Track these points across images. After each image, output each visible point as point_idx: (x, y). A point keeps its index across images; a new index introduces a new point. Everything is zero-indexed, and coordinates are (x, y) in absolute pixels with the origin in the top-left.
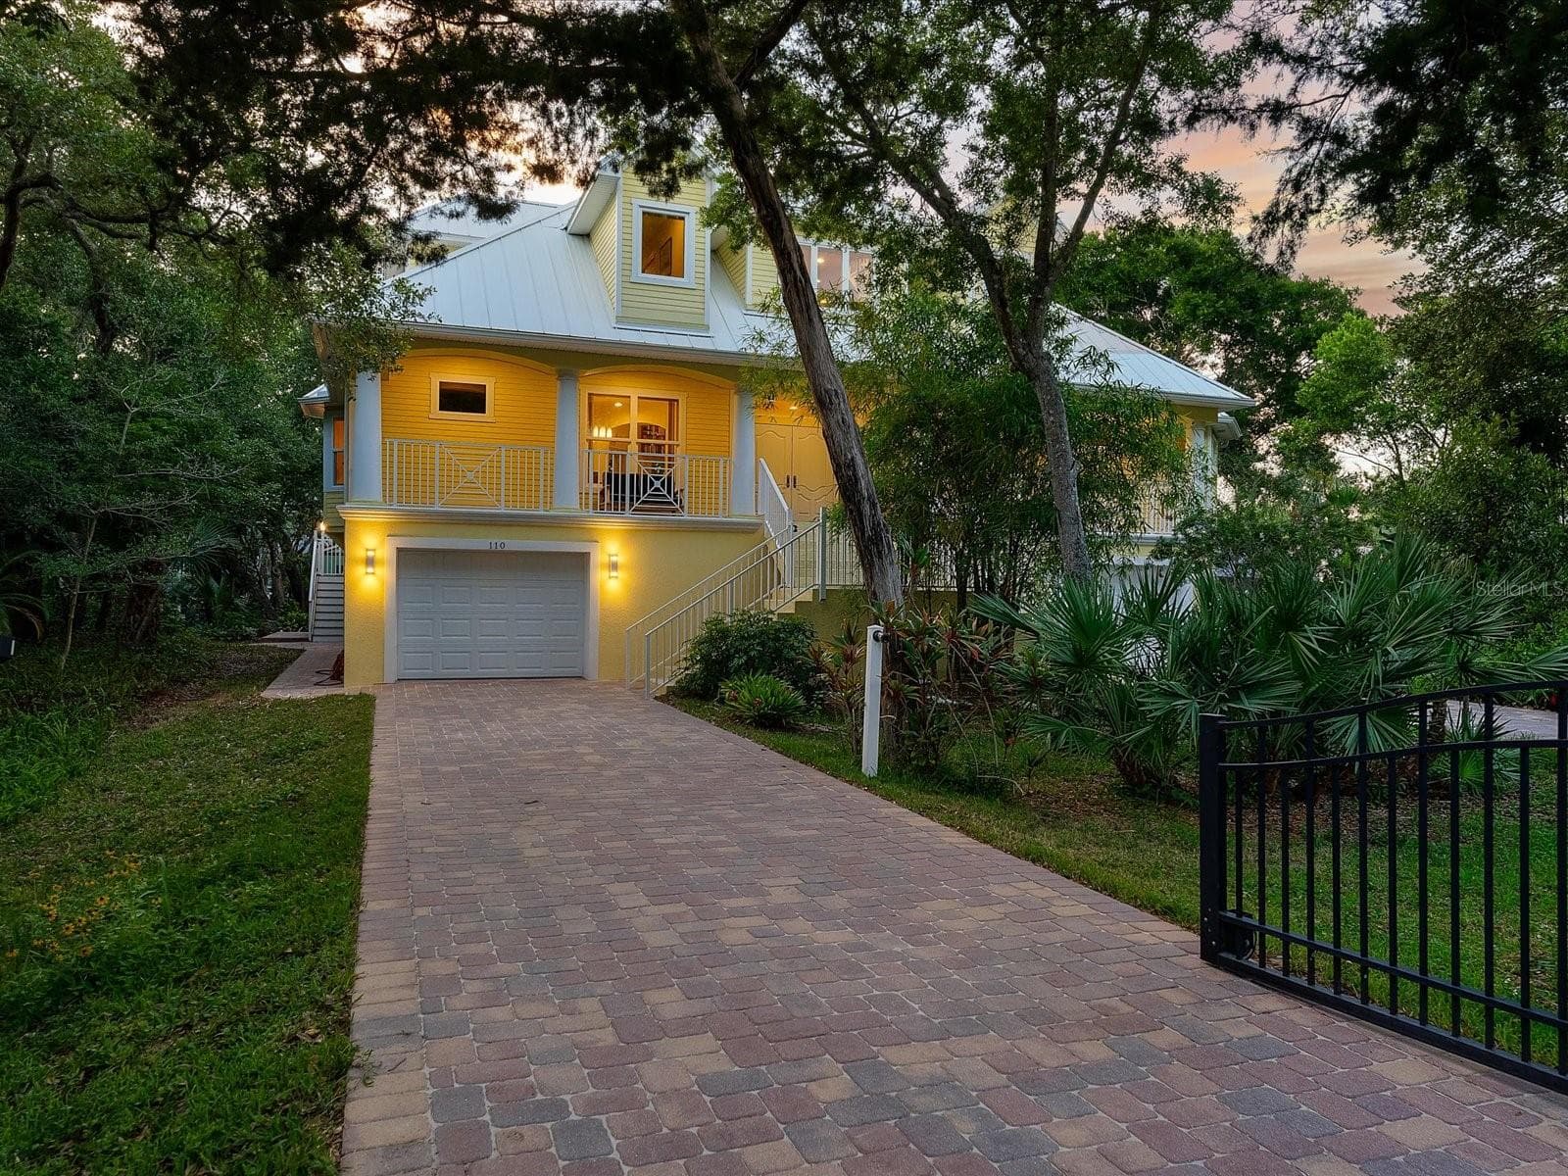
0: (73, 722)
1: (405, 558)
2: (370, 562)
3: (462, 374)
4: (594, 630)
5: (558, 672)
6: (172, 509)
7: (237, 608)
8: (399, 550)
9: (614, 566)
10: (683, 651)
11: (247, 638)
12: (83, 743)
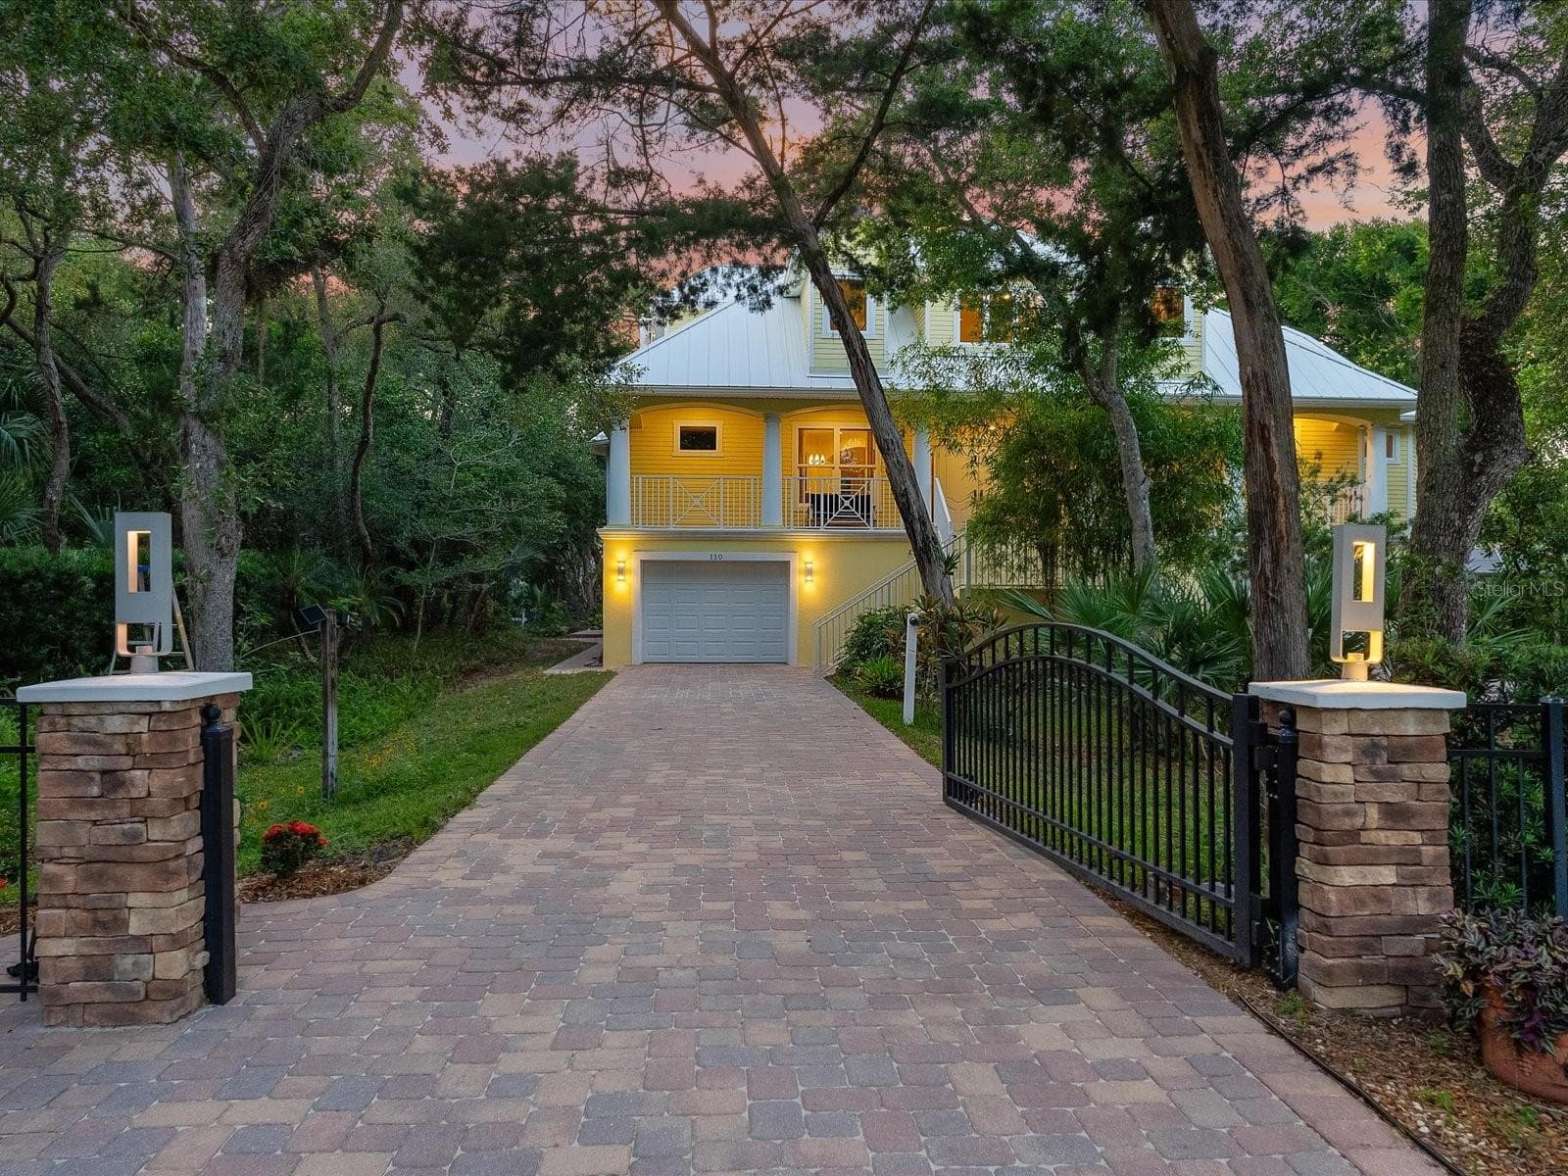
0: (415, 687)
1: (648, 568)
2: (621, 571)
3: (699, 419)
4: (794, 624)
5: (763, 659)
6: (486, 535)
7: (553, 611)
8: (643, 562)
9: (809, 572)
10: (844, 640)
11: (560, 634)
12: (419, 698)
